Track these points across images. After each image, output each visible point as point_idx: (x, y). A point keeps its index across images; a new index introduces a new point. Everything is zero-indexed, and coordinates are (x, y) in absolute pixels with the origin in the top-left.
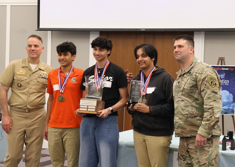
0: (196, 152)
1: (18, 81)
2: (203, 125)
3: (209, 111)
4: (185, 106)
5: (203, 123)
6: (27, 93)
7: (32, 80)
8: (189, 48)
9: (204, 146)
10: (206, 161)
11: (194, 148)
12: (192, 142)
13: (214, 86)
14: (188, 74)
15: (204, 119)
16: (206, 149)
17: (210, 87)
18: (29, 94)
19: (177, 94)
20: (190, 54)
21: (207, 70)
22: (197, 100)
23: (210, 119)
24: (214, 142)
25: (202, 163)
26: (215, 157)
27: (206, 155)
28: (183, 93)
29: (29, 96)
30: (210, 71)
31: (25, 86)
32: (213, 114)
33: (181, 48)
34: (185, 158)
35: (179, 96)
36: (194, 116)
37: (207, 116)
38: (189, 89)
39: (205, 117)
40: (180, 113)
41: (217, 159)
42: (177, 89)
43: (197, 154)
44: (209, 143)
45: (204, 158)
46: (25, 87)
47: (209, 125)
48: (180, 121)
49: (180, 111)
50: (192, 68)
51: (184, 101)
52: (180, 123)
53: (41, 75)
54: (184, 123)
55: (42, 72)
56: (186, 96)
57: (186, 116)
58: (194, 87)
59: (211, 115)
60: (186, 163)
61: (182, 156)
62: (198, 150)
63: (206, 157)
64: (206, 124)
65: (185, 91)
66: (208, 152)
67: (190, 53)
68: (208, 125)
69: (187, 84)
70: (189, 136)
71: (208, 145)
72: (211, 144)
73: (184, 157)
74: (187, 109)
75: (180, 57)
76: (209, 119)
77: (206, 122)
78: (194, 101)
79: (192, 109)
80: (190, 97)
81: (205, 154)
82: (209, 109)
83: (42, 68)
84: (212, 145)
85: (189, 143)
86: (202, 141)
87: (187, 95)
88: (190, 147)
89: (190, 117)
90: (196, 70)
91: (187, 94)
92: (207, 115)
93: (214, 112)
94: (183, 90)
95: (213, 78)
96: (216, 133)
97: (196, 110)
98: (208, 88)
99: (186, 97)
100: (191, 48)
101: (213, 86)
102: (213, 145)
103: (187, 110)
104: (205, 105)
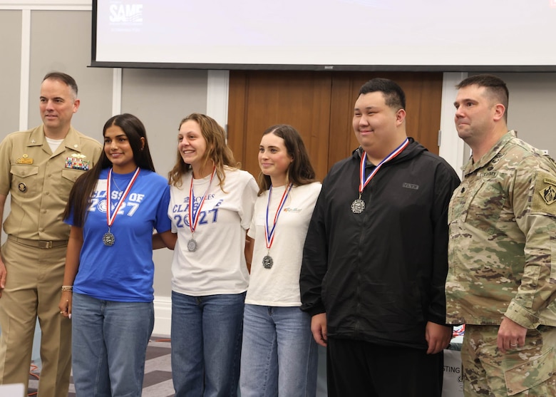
0: (498, 363)
1: (20, 179)
2: (521, 298)
3: (539, 263)
4: (471, 250)
5: (521, 291)
6: (38, 206)
7: (49, 176)
8: (492, 106)
9: (519, 349)
10: (523, 386)
11: (494, 355)
12: (488, 337)
13: (552, 201)
14: (486, 171)
15: (523, 282)
16: (523, 356)
17: (542, 203)
18: (43, 208)
19: (457, 217)
20: (494, 123)
21: (535, 162)
22: (502, 234)
23: (540, 283)
24: (544, 342)
25: (511, 392)
26: (547, 377)
27: (523, 372)
28: (469, 217)
29: (45, 212)
30: (543, 165)
31: (34, 188)
32: (547, 272)
33: (472, 106)
34: (476, 377)
35: (460, 224)
36: (494, 274)
37: (533, 275)
38: (482, 207)
39: (526, 278)
40: (461, 266)
41: (554, 384)
42: (458, 207)
43: (500, 370)
44: (532, 344)
45: (519, 378)
46: (35, 191)
47: (536, 299)
48: (459, 285)
49: (460, 261)
50: (496, 157)
51: (471, 236)
52: (459, 289)
53: (70, 163)
54: (467, 292)
55: (75, 155)
56: (475, 225)
57: (473, 273)
58: (495, 203)
59: (544, 275)
60: (478, 390)
61: (470, 372)
62: (503, 359)
63: (524, 377)
64: (529, 295)
65: (474, 211)
66: (528, 365)
67: (495, 120)
68: (533, 297)
69: (480, 194)
70: (479, 324)
71: (528, 347)
72: (536, 345)
73: (473, 374)
74: (478, 257)
75: (467, 130)
76: (536, 283)
77: (529, 289)
78: (494, 237)
79: (489, 257)
80: (484, 226)
81: (519, 370)
82: (539, 258)
83: (76, 147)
84: (538, 349)
85: (481, 340)
86: (514, 338)
87: (477, 221)
88: (484, 351)
89: (484, 277)
90: (506, 163)
91: (477, 219)
92: (532, 273)
93: (550, 267)
94: (469, 208)
95: (550, 181)
96: (547, 319)
97: (498, 260)
98: (537, 207)
99: (476, 227)
100: (498, 107)
101: (550, 203)
102: (541, 348)
103: (476, 259)
104: (528, 248)
